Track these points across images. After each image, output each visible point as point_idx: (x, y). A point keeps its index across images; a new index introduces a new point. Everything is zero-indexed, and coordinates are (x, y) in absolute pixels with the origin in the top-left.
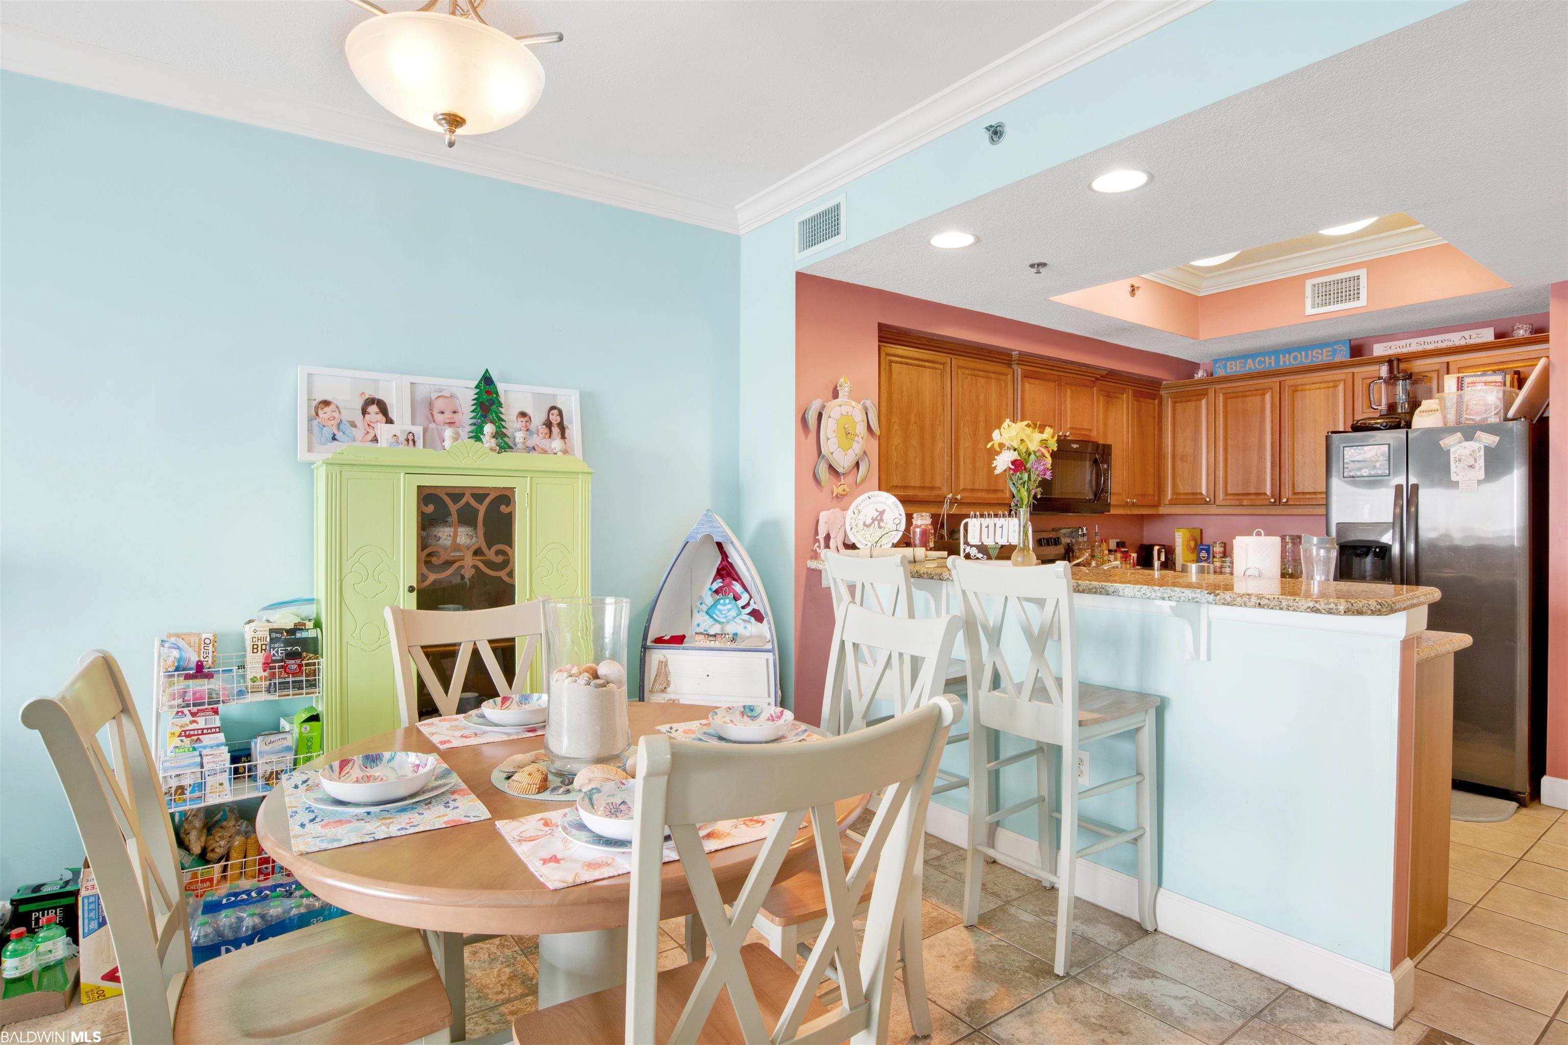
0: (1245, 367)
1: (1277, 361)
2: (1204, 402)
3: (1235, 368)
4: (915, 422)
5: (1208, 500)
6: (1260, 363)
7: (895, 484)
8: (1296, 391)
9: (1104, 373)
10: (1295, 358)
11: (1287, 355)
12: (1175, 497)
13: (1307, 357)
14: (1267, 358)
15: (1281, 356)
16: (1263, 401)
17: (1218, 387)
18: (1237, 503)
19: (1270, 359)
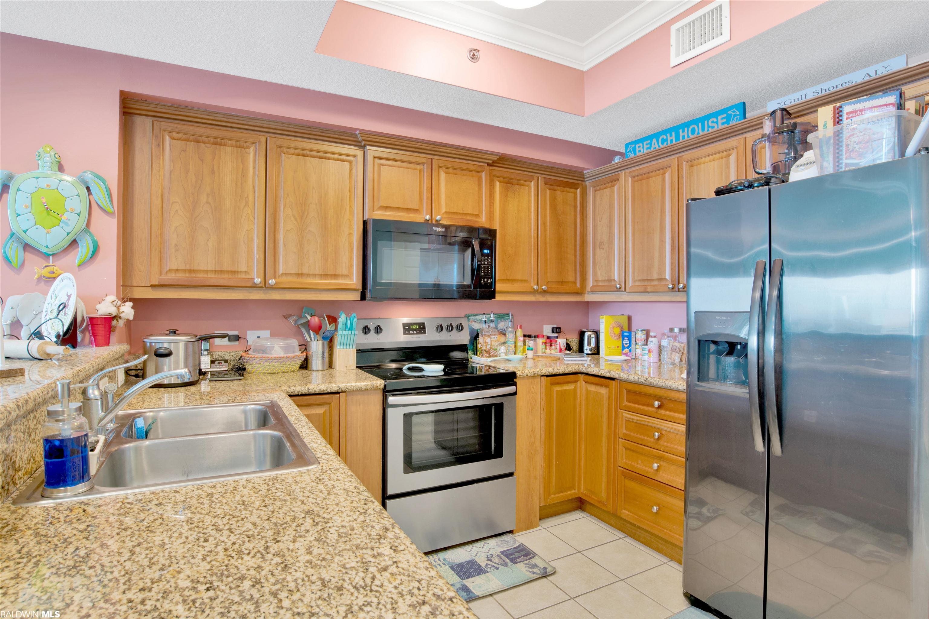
0: (650, 148)
1: (677, 138)
2: (616, 188)
3: (642, 150)
4: (207, 202)
5: (618, 286)
6: (663, 141)
7: (175, 267)
8: (692, 166)
9: (495, 158)
10: (693, 131)
11: (686, 129)
12: (595, 284)
13: (703, 129)
14: (668, 135)
15: (681, 131)
16: (664, 180)
17: (628, 171)
18: (642, 289)
19: (671, 136)
